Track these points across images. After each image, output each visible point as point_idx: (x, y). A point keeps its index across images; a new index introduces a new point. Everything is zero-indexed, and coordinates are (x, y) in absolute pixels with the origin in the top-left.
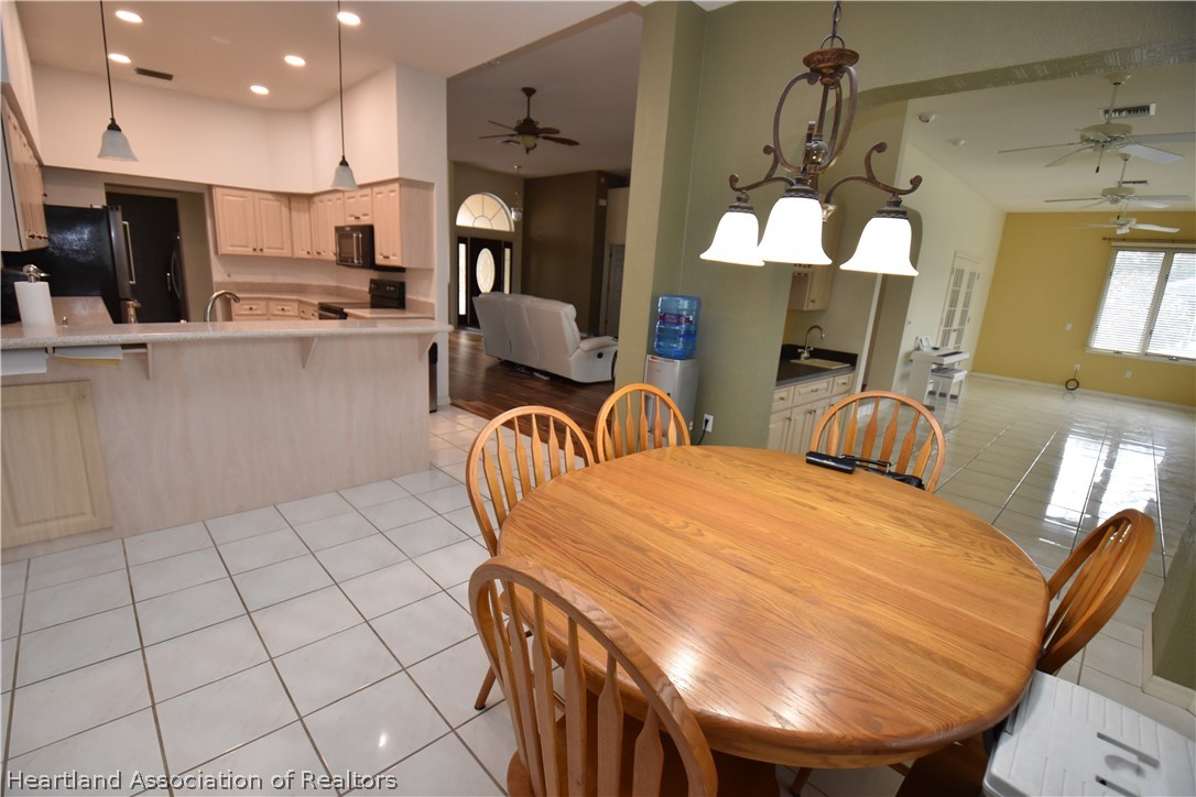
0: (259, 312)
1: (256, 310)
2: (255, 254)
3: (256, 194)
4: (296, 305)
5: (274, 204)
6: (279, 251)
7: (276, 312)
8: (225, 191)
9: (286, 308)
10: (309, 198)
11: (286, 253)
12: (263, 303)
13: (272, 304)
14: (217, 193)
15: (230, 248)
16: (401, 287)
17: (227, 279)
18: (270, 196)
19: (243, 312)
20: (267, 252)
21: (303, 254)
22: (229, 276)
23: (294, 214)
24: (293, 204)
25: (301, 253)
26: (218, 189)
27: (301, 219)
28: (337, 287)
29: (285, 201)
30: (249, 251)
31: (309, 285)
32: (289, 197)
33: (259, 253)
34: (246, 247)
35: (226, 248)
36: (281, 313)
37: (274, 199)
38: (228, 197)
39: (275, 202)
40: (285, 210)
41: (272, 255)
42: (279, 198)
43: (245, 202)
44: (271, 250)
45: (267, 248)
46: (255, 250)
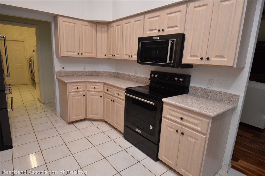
0: (81, 90)
1: (80, 88)
3: (80, 22)
4: (102, 85)
5: (89, 28)
6: (90, 54)
7: (91, 89)
9: (96, 87)
10: (108, 24)
11: (93, 55)
12: (83, 84)
13: (88, 84)
14: (60, 20)
15: (65, 53)
16: (187, 78)
18: (87, 24)
19: (73, 90)
20: (85, 55)
21: (102, 56)
22: (63, 68)
23: (98, 33)
24: (98, 28)
25: (101, 55)
26: (60, 18)
27: (102, 36)
28: (116, 73)
29: (94, 26)
30: (75, 55)
31: (101, 72)
32: (96, 24)
33: (80, 56)
34: (74, 52)
35: (64, 53)
36: (93, 90)
37: (90, 25)
38: (66, 23)
39: (90, 27)
40: (94, 31)
41: (87, 57)
42: (92, 25)
43: (74, 25)
44: (87, 54)
45: (85, 53)
46: (78, 54)
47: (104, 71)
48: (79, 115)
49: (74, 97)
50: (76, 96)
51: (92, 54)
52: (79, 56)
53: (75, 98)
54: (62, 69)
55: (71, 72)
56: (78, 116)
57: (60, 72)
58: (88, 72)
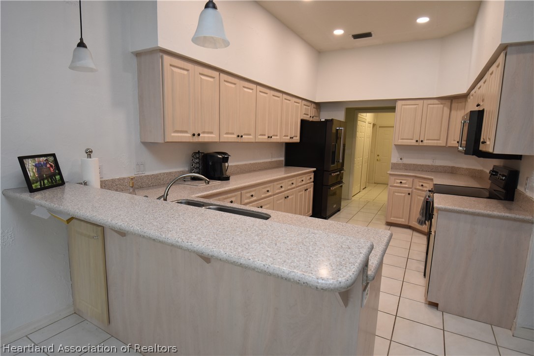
0: (406, 186)
1: (405, 184)
2: (417, 144)
4: (431, 183)
5: (438, 107)
6: (436, 141)
7: (418, 187)
8: (404, 102)
9: (424, 185)
10: (466, 97)
12: (411, 180)
13: (416, 180)
14: (399, 104)
15: (400, 141)
17: (400, 162)
18: (436, 101)
19: (395, 185)
20: (426, 143)
22: (401, 159)
23: (453, 112)
24: (453, 105)
27: (457, 116)
29: (448, 103)
30: (413, 142)
32: (451, 99)
33: (421, 144)
34: (411, 139)
37: (439, 103)
38: (405, 106)
39: (440, 105)
40: (446, 110)
41: (430, 145)
42: (444, 102)
43: (416, 107)
44: (430, 141)
45: (427, 140)
46: (417, 141)
47: (465, 166)
48: (399, 218)
49: (395, 192)
50: (398, 192)
51: (438, 142)
52: (418, 144)
53: (396, 194)
54: (400, 161)
55: (411, 164)
56: (397, 218)
57: (396, 164)
58: (437, 167)
